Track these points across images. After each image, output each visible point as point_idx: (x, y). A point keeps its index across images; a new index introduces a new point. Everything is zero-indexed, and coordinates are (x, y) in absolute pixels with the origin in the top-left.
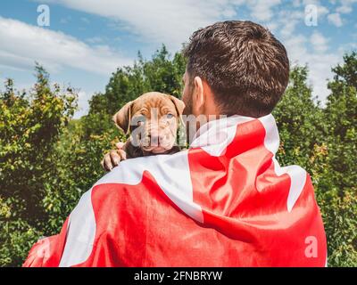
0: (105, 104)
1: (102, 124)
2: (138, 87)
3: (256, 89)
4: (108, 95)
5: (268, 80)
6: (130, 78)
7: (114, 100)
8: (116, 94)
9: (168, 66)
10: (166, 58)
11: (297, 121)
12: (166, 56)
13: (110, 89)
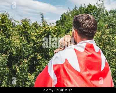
0: (60, 23)
1: (60, 29)
2: (69, 18)
6: (67, 15)
7: (62, 22)
8: (63, 20)
9: (77, 11)
10: (77, 9)
11: (114, 25)
12: (77, 8)
13: (61, 19)
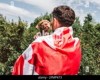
3: (68, 21)
4: (34, 23)
5: (70, 19)
7: (36, 24)
9: (48, 16)
11: (77, 29)
12: (48, 14)
13: (35, 21)
